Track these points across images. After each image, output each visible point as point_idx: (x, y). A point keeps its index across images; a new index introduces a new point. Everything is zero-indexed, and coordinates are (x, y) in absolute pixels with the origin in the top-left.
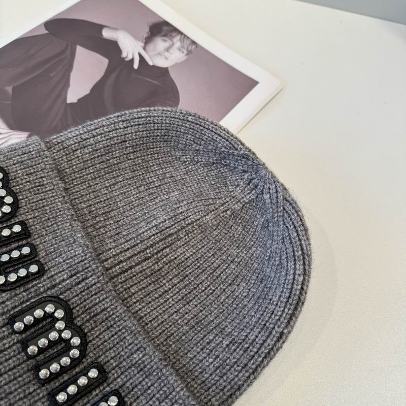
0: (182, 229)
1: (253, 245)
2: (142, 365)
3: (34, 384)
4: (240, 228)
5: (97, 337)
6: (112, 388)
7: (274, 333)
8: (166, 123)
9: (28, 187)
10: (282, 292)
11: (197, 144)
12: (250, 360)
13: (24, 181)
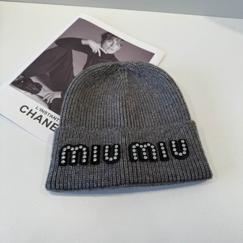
0: (125, 100)
1: (143, 84)
2: (166, 131)
3: (156, 163)
4: (135, 85)
5: (149, 140)
6: (168, 143)
7: (177, 91)
9: (78, 140)
10: (166, 82)
11: (96, 77)
12: (181, 102)
13: (75, 140)
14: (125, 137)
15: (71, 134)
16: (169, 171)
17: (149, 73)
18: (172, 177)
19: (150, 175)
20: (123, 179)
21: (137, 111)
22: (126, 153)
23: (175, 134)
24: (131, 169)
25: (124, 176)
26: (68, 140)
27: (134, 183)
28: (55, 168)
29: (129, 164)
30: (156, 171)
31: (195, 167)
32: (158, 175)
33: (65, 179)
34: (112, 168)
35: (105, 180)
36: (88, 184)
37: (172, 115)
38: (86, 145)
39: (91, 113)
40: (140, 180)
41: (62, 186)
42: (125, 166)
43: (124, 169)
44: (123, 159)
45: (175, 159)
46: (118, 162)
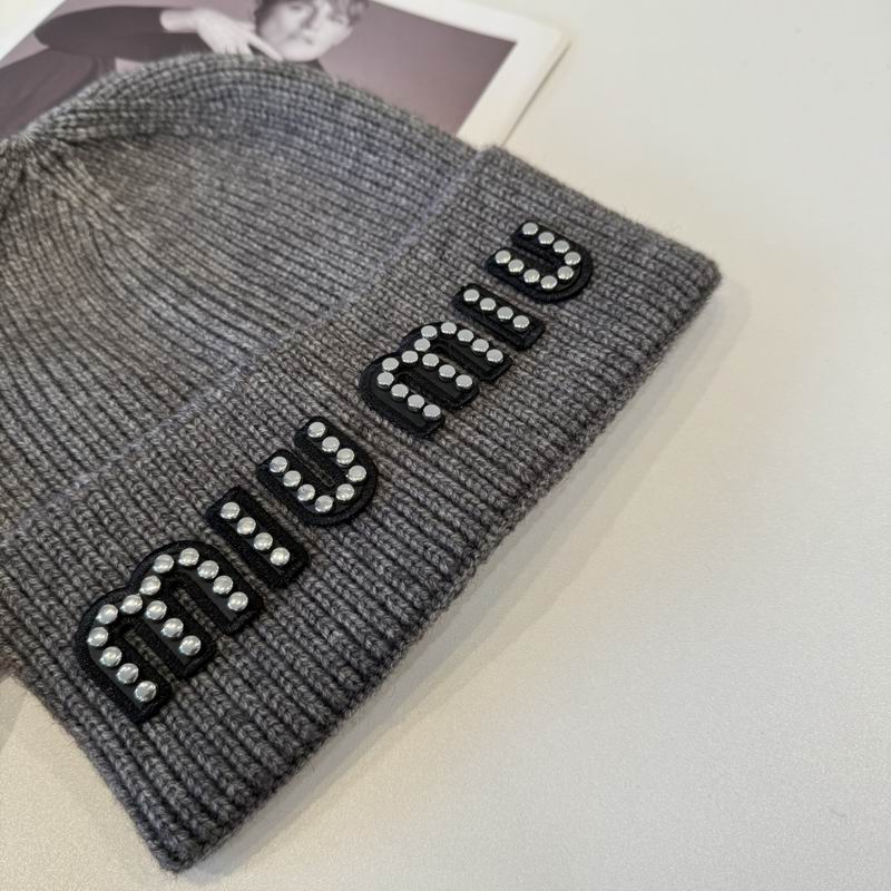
1: (185, 165)
2: (438, 245)
4: (152, 189)
7: (341, 92)
10: (274, 87)
12: (390, 117)
14: (316, 376)
15: (53, 553)
16: (583, 360)
18: (611, 366)
19: (537, 425)
20: (462, 519)
21: (255, 269)
22: (380, 426)
23: (479, 229)
24: (454, 461)
25: (456, 511)
26: (69, 588)
27: (514, 499)
28: (134, 750)
29: (428, 454)
30: (540, 396)
31: (645, 276)
32: (565, 402)
33: (226, 751)
34: (381, 525)
35: (396, 590)
36: (349, 672)
37: (401, 181)
38: (171, 538)
40: (523, 471)
41: (242, 787)
42: (421, 472)
43: (429, 485)
44: (388, 455)
45: (562, 308)
46: (381, 480)
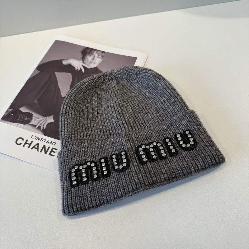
0: (120, 107)
1: (134, 88)
2: (168, 126)
3: (167, 160)
4: (126, 90)
5: (154, 139)
6: (173, 137)
7: (168, 86)
8: (73, 99)
9: (84, 157)
10: (156, 80)
11: (86, 92)
12: (175, 95)
13: (81, 158)
14: (130, 142)
15: (75, 153)
16: (181, 165)
17: (136, 75)
18: (186, 169)
19: (163, 173)
20: (138, 183)
21: (134, 114)
22: (135, 157)
23: (178, 127)
24: (144, 171)
25: (138, 181)
26: (74, 160)
27: (150, 185)
28: (68, 191)
29: (140, 167)
30: (168, 167)
31: (206, 154)
32: (172, 171)
33: (81, 199)
34: (124, 176)
35: (120, 189)
36: (106, 199)
37: (170, 109)
38: (93, 160)
39: (90, 128)
40: (155, 180)
41: (80, 207)
42: (136, 170)
43: (136, 173)
44: (133, 164)
45: (184, 152)
46: (129, 168)
